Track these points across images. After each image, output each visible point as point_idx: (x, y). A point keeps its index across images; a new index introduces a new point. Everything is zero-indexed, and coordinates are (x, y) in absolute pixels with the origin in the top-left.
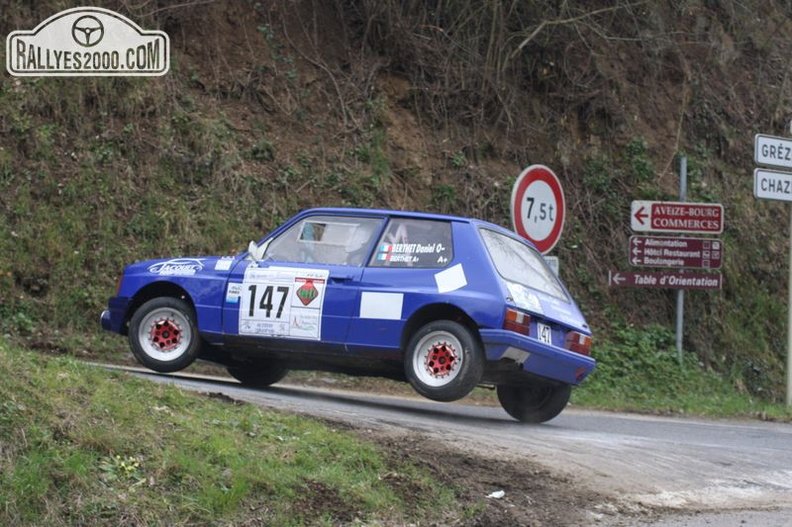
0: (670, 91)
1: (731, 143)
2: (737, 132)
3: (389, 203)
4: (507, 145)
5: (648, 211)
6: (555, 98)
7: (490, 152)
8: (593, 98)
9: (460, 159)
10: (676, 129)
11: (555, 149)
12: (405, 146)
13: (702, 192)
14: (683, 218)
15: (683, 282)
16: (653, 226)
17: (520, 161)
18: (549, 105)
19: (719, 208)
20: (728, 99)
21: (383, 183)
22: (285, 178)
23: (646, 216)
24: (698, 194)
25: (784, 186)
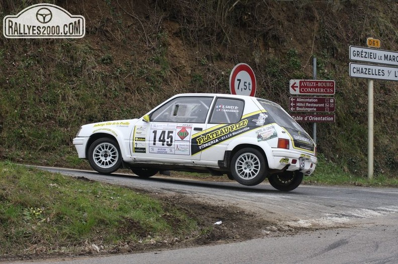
0: (309, 25)
1: (339, 50)
2: (342, 45)
3: (170, 83)
4: (227, 54)
5: (298, 84)
6: (252, 30)
7: (220, 57)
8: (270, 30)
9: (205, 61)
10: (312, 44)
11: (252, 56)
12: (177, 55)
13: (325, 75)
14: (315, 88)
15: (316, 119)
16: (300, 92)
17: (234, 61)
18: (248, 34)
19: (333, 82)
20: (337, 28)
21: (167, 74)
22: (118, 72)
23: (297, 87)
24: (323, 75)
25: (364, 70)
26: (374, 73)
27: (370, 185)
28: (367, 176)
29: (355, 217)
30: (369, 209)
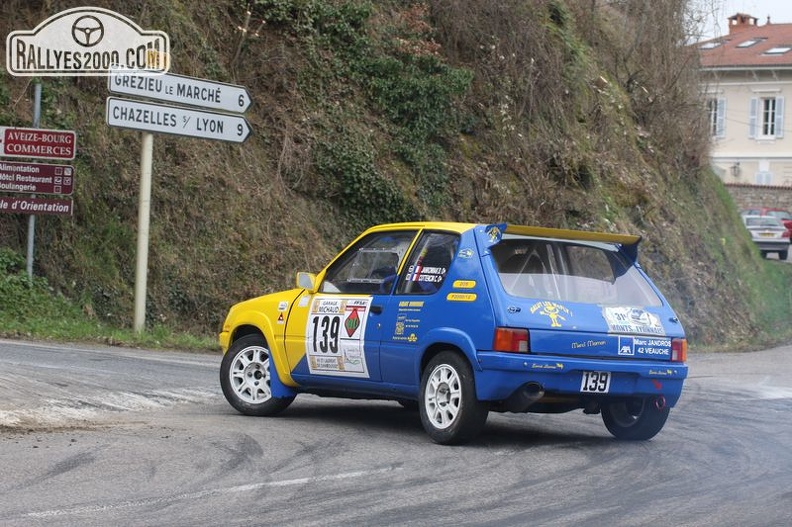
5: (1, 136)
13: (56, 119)
14: (36, 144)
15: (34, 206)
16: (6, 151)
19: (72, 135)
24: (53, 120)
25: (136, 114)
26: (155, 120)
27: (138, 345)
28: (131, 326)
29: (108, 407)
30: (135, 393)
